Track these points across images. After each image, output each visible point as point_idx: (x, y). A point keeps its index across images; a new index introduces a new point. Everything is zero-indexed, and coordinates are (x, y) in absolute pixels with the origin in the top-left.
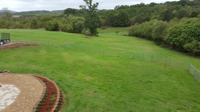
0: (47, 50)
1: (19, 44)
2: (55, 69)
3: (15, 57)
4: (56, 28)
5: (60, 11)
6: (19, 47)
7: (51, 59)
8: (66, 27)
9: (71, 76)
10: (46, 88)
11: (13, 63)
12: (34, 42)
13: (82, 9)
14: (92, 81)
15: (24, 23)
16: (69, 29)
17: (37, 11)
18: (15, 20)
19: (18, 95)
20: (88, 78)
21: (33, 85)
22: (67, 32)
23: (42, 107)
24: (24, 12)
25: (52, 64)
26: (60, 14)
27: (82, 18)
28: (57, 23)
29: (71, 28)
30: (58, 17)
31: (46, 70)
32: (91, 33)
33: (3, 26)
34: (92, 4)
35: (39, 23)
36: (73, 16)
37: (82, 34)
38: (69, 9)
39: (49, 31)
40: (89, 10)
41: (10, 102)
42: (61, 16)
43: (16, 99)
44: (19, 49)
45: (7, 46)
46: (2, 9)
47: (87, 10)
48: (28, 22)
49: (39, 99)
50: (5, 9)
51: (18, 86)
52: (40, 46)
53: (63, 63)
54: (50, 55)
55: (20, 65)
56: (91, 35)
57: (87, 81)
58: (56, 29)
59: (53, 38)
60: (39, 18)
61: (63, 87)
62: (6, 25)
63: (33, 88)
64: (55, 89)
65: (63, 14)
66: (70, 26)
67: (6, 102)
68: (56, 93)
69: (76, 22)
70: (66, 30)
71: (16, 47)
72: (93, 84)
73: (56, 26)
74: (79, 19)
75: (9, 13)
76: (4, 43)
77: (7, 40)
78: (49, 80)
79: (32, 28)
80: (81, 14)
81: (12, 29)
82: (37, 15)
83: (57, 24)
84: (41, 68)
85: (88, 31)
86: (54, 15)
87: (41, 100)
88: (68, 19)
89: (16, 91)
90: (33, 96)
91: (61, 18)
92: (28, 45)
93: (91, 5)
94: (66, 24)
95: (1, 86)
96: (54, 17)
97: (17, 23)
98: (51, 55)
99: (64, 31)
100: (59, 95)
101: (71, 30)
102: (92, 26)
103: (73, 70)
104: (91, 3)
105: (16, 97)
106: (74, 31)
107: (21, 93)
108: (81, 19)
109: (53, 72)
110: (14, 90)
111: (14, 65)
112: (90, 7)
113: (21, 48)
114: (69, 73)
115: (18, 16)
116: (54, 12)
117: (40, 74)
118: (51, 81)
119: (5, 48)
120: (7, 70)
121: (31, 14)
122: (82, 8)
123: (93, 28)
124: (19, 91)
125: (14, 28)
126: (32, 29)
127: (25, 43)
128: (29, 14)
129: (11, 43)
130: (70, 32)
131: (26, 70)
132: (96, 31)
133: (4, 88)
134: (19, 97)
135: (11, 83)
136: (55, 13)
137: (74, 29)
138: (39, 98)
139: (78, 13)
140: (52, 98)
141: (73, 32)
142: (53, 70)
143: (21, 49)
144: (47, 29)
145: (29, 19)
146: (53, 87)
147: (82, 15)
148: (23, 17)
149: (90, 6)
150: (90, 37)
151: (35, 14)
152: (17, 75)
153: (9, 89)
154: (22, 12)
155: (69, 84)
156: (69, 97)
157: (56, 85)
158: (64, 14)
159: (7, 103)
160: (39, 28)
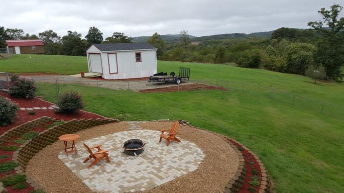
0: (240, 99)
1: (200, 84)
2: (254, 133)
3: (194, 103)
4: (256, 62)
5: (265, 33)
6: (200, 90)
7: (246, 114)
8: (273, 62)
9: (283, 151)
10: (243, 160)
11: (192, 112)
12: (221, 84)
13: (313, 28)
14: (330, 172)
15: (205, 54)
16: (279, 65)
17: (226, 34)
18: (194, 48)
19: (203, 161)
20: (319, 164)
21: (224, 151)
22: (274, 70)
23: (238, 190)
24: (205, 37)
25: (248, 124)
26: (263, 39)
27: (309, 45)
28: (258, 54)
29: (284, 64)
30: (259, 44)
31: (239, 131)
32: (327, 74)
33: (178, 58)
34: (338, 19)
35: (228, 54)
36: (288, 42)
37: (305, 75)
38: (283, 29)
39: (243, 67)
40: (330, 30)
41: (193, 168)
42: (267, 42)
43: (200, 165)
44: (199, 93)
45: (185, 86)
46: (180, 34)
47: (324, 31)
48: (210, 52)
49: (234, 175)
50: (183, 33)
51: (201, 146)
52: (228, 90)
53: (268, 125)
54: (245, 108)
55: (201, 116)
56: (325, 79)
57: (317, 169)
58: (254, 64)
59: (250, 80)
60: (227, 46)
61: (269, 167)
62: (181, 56)
63: (223, 156)
64: (257, 166)
65: (269, 39)
66: (281, 60)
67: (187, 166)
68: (259, 174)
69: (295, 53)
70: (273, 66)
71: (196, 88)
72: (332, 179)
73: (255, 59)
74: (303, 48)
75: (188, 39)
76: (181, 82)
77: (186, 78)
78: (247, 149)
79: (216, 61)
80: (307, 38)
81: (188, 63)
82: (224, 41)
83: (259, 57)
84: (231, 126)
85: (319, 71)
86: (254, 41)
87: (237, 178)
88: (278, 47)
89: (199, 154)
90: (224, 167)
91: (264, 45)
92: (211, 88)
93: (334, 20)
94: (275, 55)
95: (180, 141)
96: (252, 43)
97: (196, 53)
98: (247, 108)
99: (268, 69)
100: (264, 179)
101: (282, 67)
102: (332, 61)
103: (288, 142)
104: (335, 17)
105: (199, 163)
106: (288, 69)
107: (206, 158)
108: (306, 47)
109: (250, 137)
110: (196, 151)
111: (194, 115)
112: (331, 25)
113: (203, 91)
114: (279, 145)
115: (197, 43)
116: (254, 35)
117: (229, 135)
118: (250, 152)
119: (182, 89)
120: (185, 121)
121: (216, 39)
122: (313, 26)
123: (332, 66)
124: (203, 154)
125: (191, 61)
126: (215, 63)
127: (208, 84)
128: (213, 39)
129: (190, 83)
130: (280, 71)
131: (209, 125)
132: (338, 72)
133: (183, 145)
134: (205, 164)
135: (192, 141)
136: (255, 37)
137: (290, 66)
138: (233, 173)
139: (300, 36)
140: (252, 180)
141: (286, 72)
142: (250, 134)
143: (201, 92)
144: (240, 65)
145: (212, 48)
146: (253, 163)
147: (310, 40)
148: (204, 45)
149: (331, 21)
150: (323, 83)
151: (221, 40)
152: (200, 130)
153: (190, 149)
154: (204, 37)
155: (281, 165)
156: (283, 189)
157: (259, 161)
158: (273, 38)
159: (189, 168)
160: (227, 62)
